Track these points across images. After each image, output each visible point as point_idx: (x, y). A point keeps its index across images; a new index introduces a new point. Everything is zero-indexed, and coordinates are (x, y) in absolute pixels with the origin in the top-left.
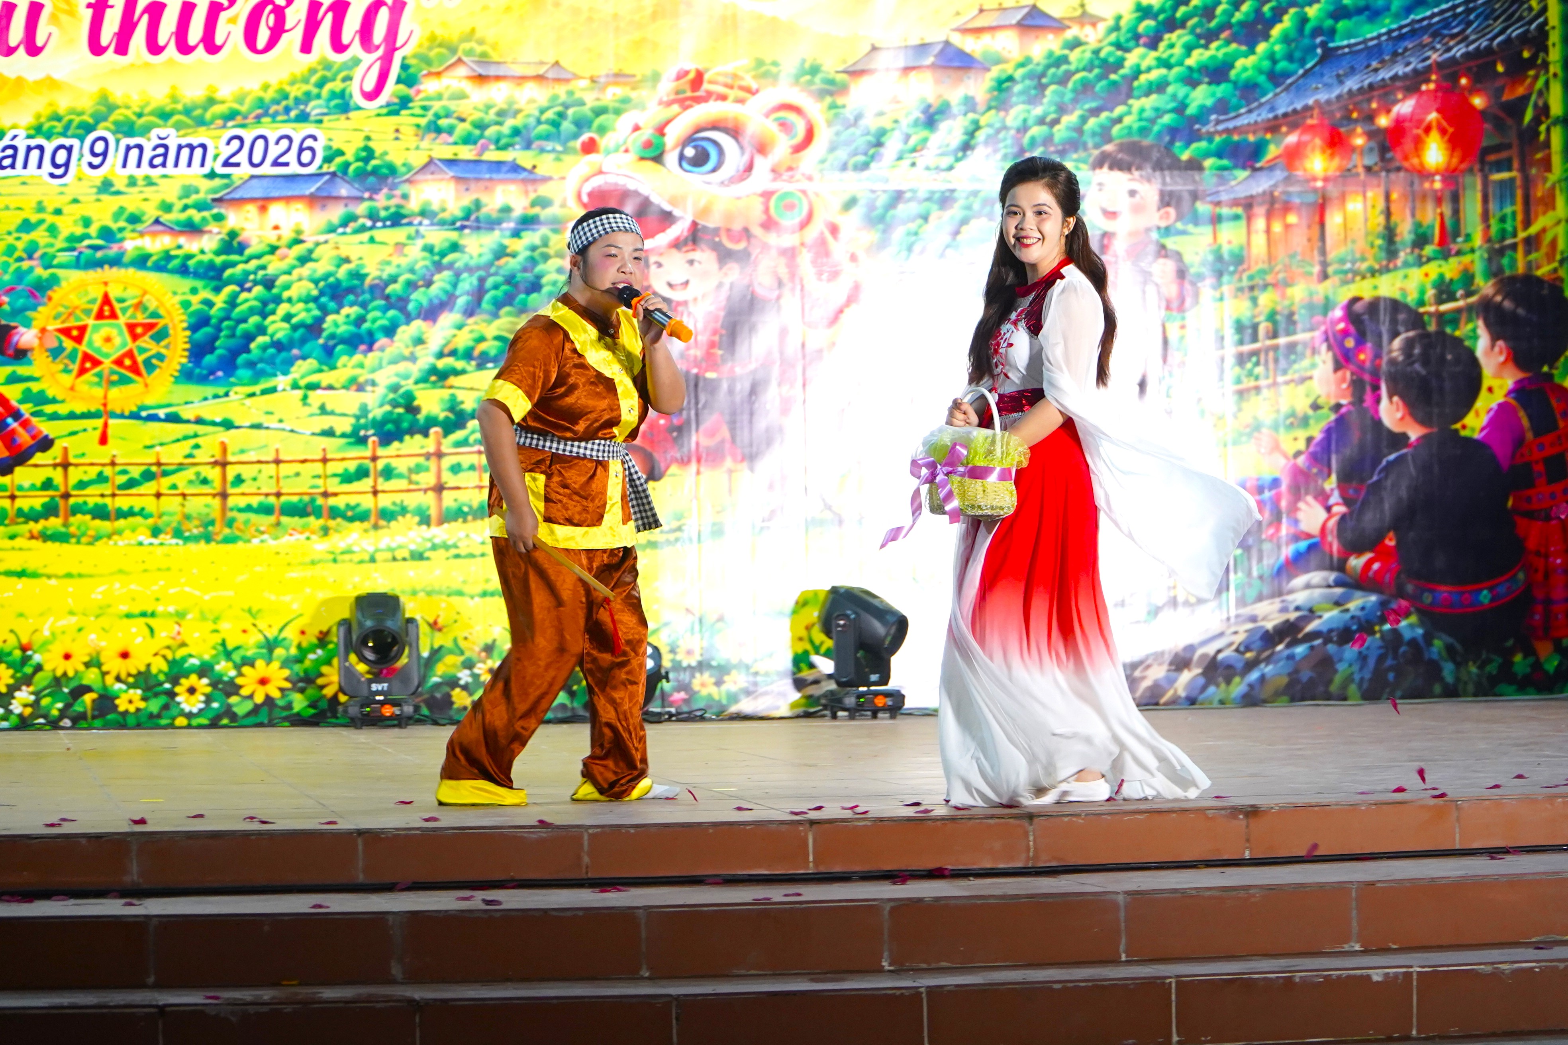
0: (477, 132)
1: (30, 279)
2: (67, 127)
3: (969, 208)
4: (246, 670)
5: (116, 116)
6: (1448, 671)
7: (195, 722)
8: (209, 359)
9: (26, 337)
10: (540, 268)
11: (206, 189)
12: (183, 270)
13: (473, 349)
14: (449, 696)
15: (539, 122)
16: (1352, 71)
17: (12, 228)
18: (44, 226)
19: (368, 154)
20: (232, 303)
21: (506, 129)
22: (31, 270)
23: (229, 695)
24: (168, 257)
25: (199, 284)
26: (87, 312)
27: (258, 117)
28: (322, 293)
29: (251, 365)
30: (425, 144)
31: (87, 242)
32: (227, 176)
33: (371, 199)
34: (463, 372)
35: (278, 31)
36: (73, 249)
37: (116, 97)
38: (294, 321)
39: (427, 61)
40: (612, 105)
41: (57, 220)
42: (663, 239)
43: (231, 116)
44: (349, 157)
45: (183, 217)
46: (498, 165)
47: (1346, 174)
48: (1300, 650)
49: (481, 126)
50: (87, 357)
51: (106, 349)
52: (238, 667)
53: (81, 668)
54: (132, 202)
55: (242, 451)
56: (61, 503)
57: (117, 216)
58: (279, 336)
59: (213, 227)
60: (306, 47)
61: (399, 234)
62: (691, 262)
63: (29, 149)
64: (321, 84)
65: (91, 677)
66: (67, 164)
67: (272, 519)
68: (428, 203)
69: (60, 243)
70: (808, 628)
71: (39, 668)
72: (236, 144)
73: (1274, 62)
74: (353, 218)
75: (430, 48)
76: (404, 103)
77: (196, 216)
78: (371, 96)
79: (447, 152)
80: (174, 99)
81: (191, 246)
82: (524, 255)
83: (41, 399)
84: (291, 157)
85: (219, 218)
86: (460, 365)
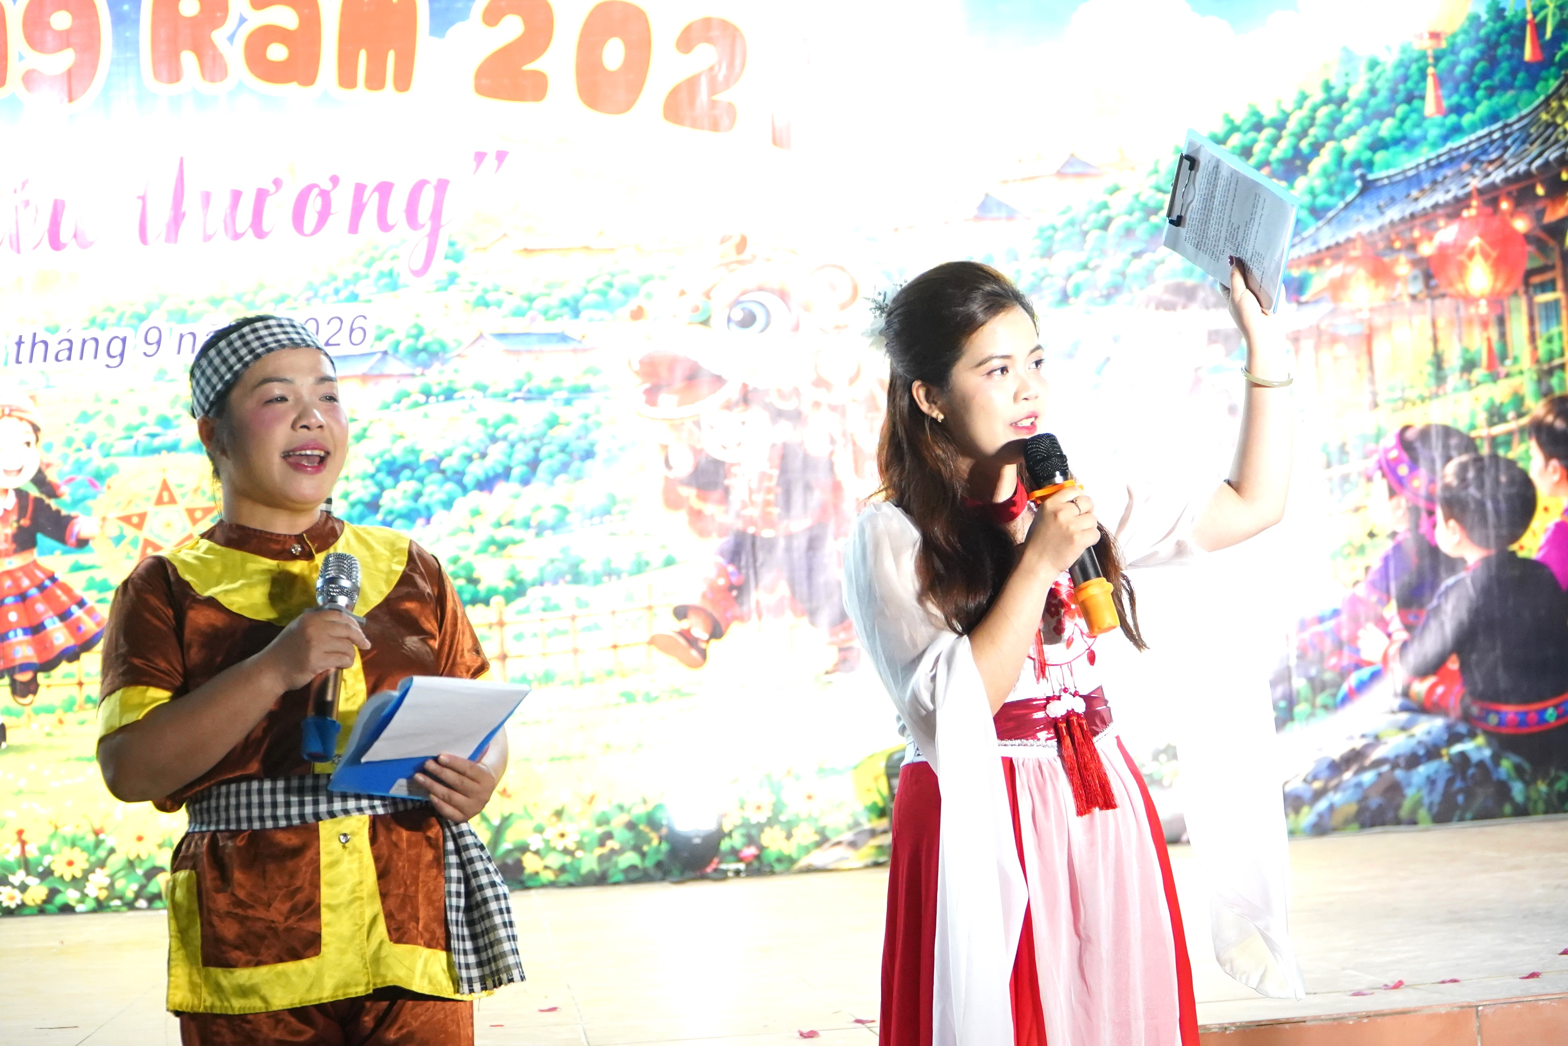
0: (526, 305)
1: (89, 469)
2: (120, 319)
5: (168, 305)
6: (1518, 790)
9: (87, 525)
10: (594, 435)
13: (530, 518)
14: (520, 862)
15: (586, 292)
16: (1393, 201)
17: (70, 419)
18: (101, 417)
19: (419, 331)
21: (554, 300)
22: (89, 461)
26: (147, 499)
27: (308, 300)
28: (378, 470)
30: (474, 318)
31: (144, 431)
33: (423, 375)
34: (522, 541)
35: (324, 215)
36: (131, 438)
37: (166, 287)
38: (352, 498)
39: (474, 237)
40: (657, 272)
41: (113, 409)
42: (714, 401)
44: (400, 335)
46: (547, 336)
47: (1392, 303)
48: (1368, 777)
49: (529, 298)
50: (147, 543)
51: (167, 534)
53: (154, 850)
57: (172, 404)
60: (354, 228)
61: (453, 408)
62: (744, 423)
63: (84, 341)
64: (369, 264)
66: (122, 355)
68: (480, 377)
69: (118, 432)
71: (112, 851)
73: (1314, 196)
74: (406, 395)
75: (476, 224)
76: (453, 278)
78: (418, 273)
79: (497, 326)
80: (225, 286)
82: (577, 423)
83: (105, 586)
84: (342, 337)
86: (518, 534)
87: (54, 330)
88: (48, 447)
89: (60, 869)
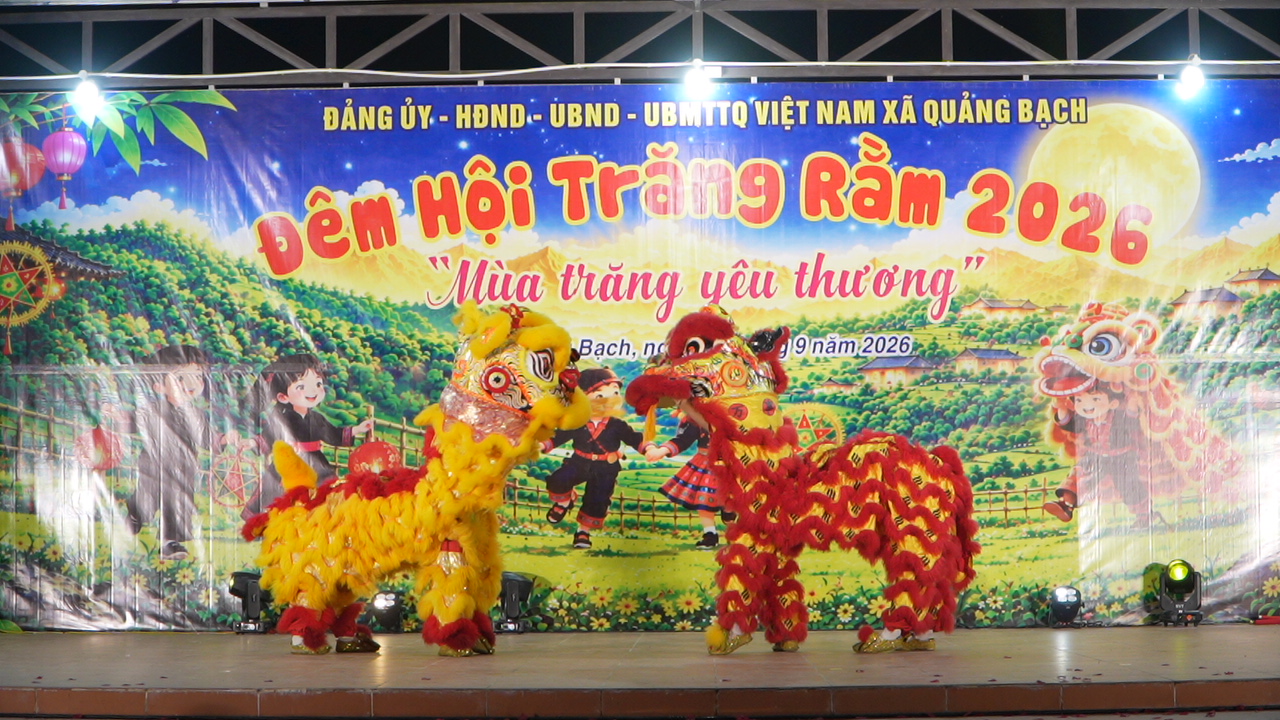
0: (989, 335)
3: (1234, 371)
4: (873, 601)
5: (810, 328)
7: (847, 627)
10: (1021, 402)
11: (854, 363)
12: (843, 404)
13: (986, 443)
14: (974, 614)
15: (1020, 330)
19: (934, 346)
20: (867, 419)
21: (1003, 334)
23: (864, 614)
24: (835, 397)
25: (851, 410)
27: (880, 329)
28: (912, 415)
30: (963, 342)
31: (795, 390)
32: (865, 357)
33: (936, 368)
34: (982, 454)
35: (890, 286)
37: (809, 318)
38: (898, 429)
39: (964, 300)
40: (1056, 321)
42: (1081, 388)
43: (866, 328)
45: (843, 377)
46: (999, 351)
49: (991, 332)
51: (804, 442)
52: (869, 600)
54: (817, 370)
57: (810, 377)
59: (858, 383)
60: (904, 293)
61: (950, 386)
62: (1095, 399)
64: (911, 312)
68: (964, 371)
70: (1153, 581)
72: (869, 341)
74: (928, 378)
75: (966, 294)
76: (953, 321)
77: (849, 377)
78: (936, 318)
79: (973, 345)
80: (838, 319)
81: (847, 392)
82: (1012, 396)
84: (897, 348)
85: (861, 378)
86: (980, 450)
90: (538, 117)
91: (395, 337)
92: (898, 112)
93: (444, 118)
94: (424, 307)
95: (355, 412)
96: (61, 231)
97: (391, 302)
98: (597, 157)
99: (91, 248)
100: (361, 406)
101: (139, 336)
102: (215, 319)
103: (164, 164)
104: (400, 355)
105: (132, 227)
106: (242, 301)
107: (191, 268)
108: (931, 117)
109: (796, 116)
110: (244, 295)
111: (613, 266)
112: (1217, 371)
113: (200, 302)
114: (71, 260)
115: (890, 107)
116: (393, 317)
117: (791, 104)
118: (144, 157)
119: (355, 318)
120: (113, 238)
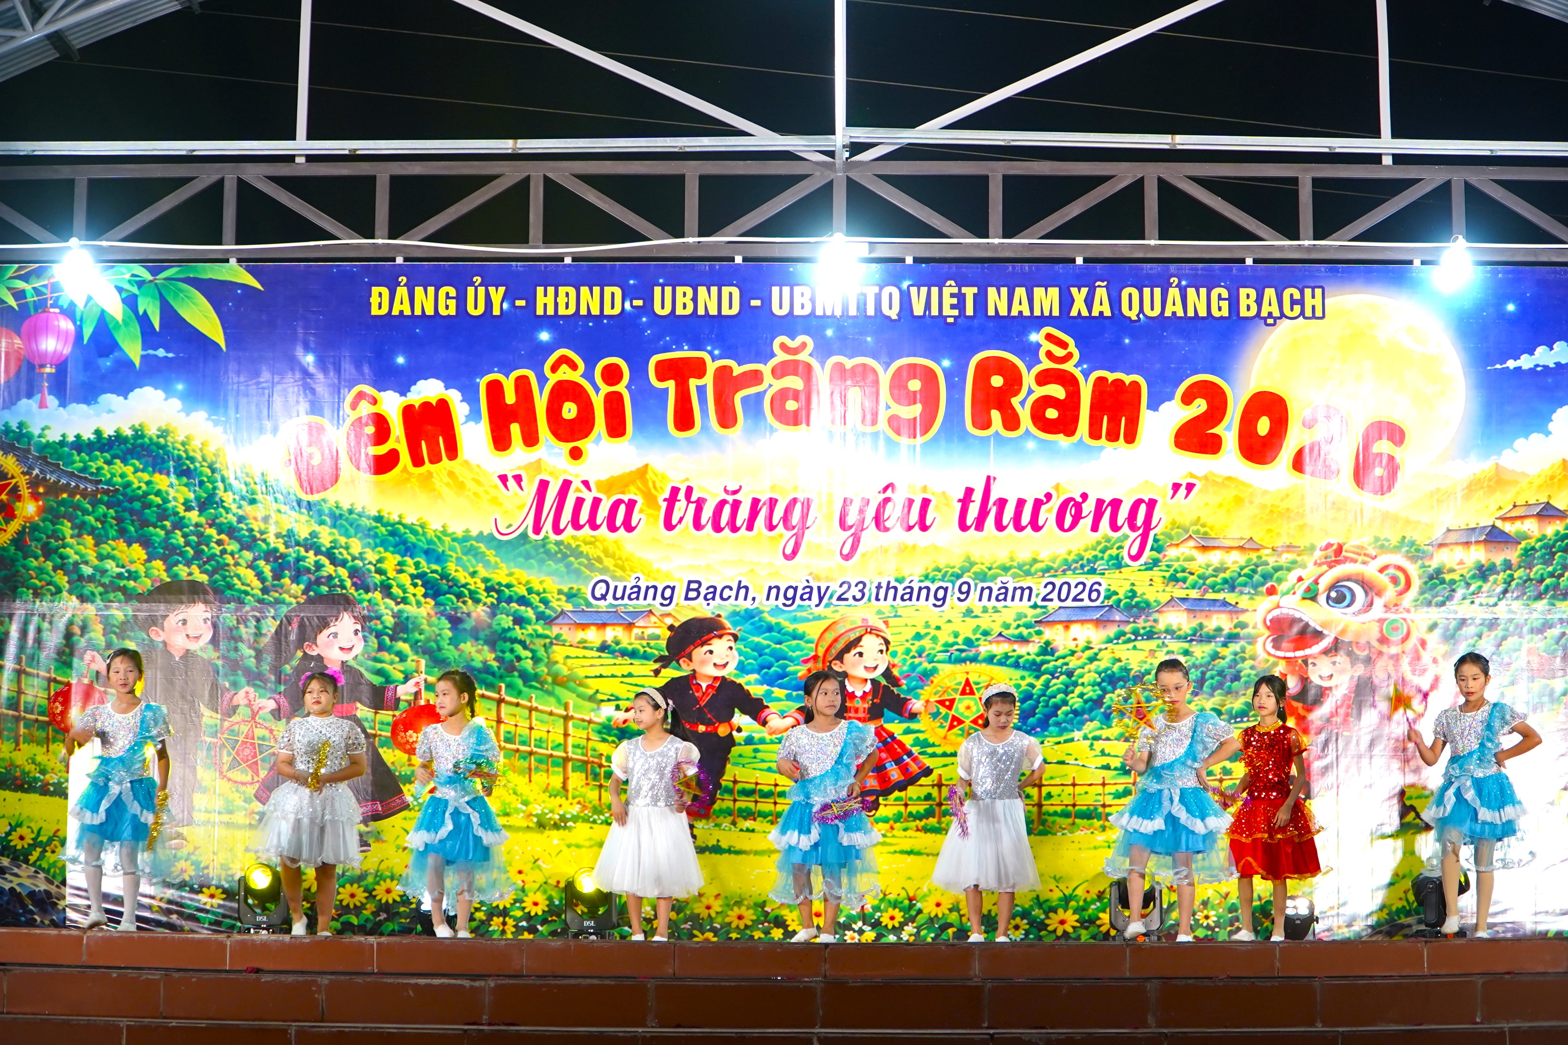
0: (1201, 581)
1: (919, 669)
2: (944, 576)
3: (1507, 630)
4: (1051, 915)
5: (975, 569)
8: (1032, 720)
9: (917, 705)
10: (1240, 666)
11: (1032, 615)
12: (1016, 665)
15: (1240, 575)
17: (909, 638)
18: (929, 637)
19: (1132, 594)
20: (1047, 686)
21: (1219, 580)
22: (920, 664)
23: (1040, 931)
24: (1007, 657)
25: (1026, 673)
26: (955, 690)
27: (1064, 571)
28: (1103, 681)
29: (1058, 724)
30: (1168, 589)
31: (956, 647)
32: (1045, 607)
33: (1134, 622)
35: (1077, 518)
36: (947, 651)
37: (976, 558)
38: (1086, 697)
39: (1170, 537)
40: (1285, 565)
41: (937, 633)
43: (1048, 570)
44: (1121, 596)
45: (1016, 632)
46: (1214, 602)
49: (1203, 577)
50: (954, 718)
51: (967, 713)
52: (1046, 914)
53: (947, 912)
54: (985, 623)
55: (1052, 778)
56: (937, 809)
57: (975, 631)
58: (1076, 706)
59: (1035, 638)
60: (1095, 528)
61: (1152, 644)
62: (1334, 663)
63: (920, 589)
64: (1103, 551)
65: (953, 918)
66: (944, 598)
67: (1070, 821)
68: (1170, 625)
69: (939, 648)
70: (1405, 892)
71: (920, 912)
72: (1050, 587)
74: (1124, 634)
75: (1172, 529)
76: (1156, 563)
77: (1025, 632)
78: (1135, 559)
79: (1182, 594)
80: (1012, 560)
81: (1021, 650)
82: (1230, 658)
83: (925, 744)
84: (1085, 596)
85: (1039, 633)
87: (900, 581)
88: (894, 654)
89: (885, 920)
90: (638, 303)
91: (453, 574)
92: (1089, 302)
93: (521, 303)
94: (491, 537)
95: (401, 667)
96: (40, 436)
97: (450, 531)
98: (711, 353)
99: (77, 458)
100: (409, 659)
101: (133, 568)
102: (229, 548)
103: (171, 355)
104: (459, 596)
105: (129, 433)
106: (263, 527)
107: (201, 483)
108: (1130, 308)
109: (960, 305)
110: (266, 519)
111: (730, 488)
112: (1485, 629)
113: (211, 526)
114: (52, 472)
115: (1079, 296)
116: (451, 549)
117: (955, 290)
118: (145, 345)
119: (406, 549)
120: (104, 445)
